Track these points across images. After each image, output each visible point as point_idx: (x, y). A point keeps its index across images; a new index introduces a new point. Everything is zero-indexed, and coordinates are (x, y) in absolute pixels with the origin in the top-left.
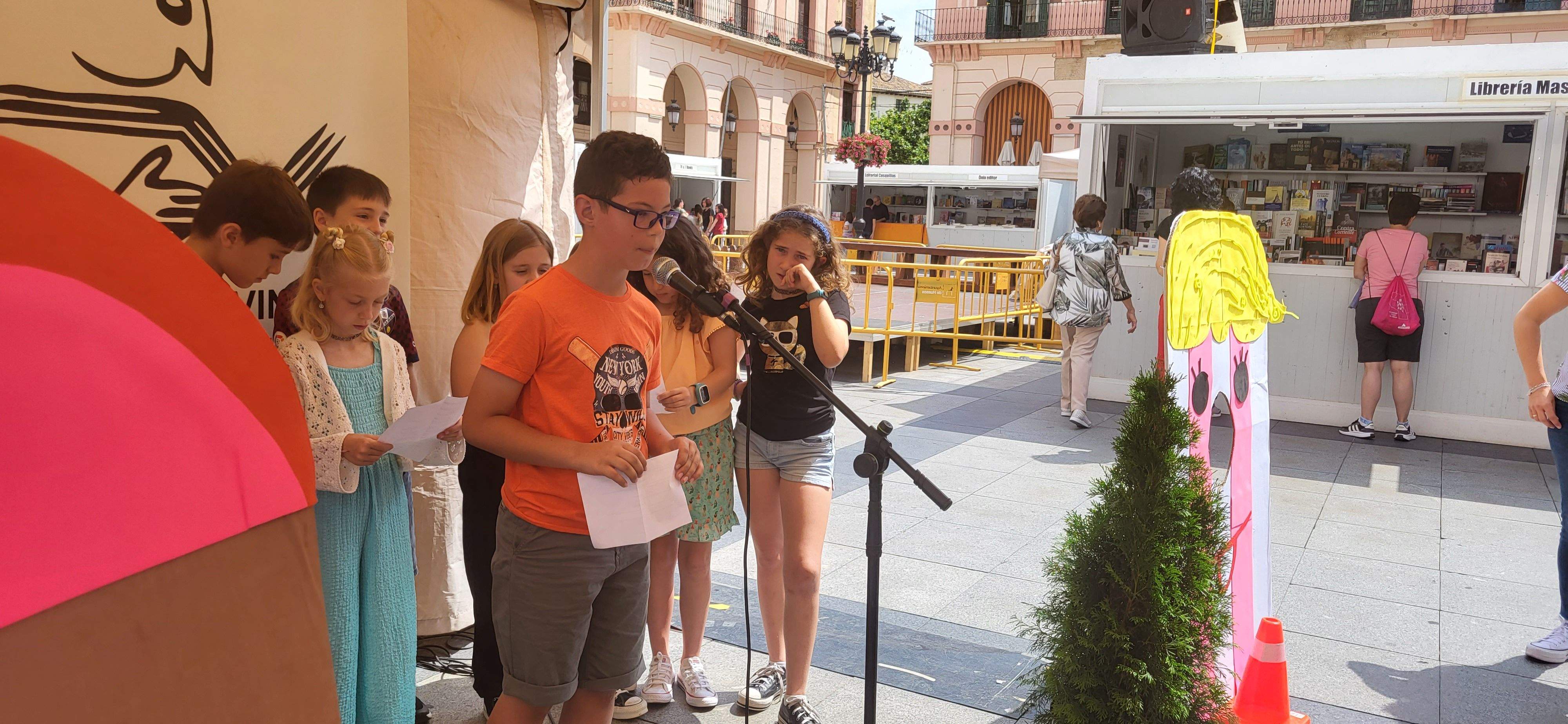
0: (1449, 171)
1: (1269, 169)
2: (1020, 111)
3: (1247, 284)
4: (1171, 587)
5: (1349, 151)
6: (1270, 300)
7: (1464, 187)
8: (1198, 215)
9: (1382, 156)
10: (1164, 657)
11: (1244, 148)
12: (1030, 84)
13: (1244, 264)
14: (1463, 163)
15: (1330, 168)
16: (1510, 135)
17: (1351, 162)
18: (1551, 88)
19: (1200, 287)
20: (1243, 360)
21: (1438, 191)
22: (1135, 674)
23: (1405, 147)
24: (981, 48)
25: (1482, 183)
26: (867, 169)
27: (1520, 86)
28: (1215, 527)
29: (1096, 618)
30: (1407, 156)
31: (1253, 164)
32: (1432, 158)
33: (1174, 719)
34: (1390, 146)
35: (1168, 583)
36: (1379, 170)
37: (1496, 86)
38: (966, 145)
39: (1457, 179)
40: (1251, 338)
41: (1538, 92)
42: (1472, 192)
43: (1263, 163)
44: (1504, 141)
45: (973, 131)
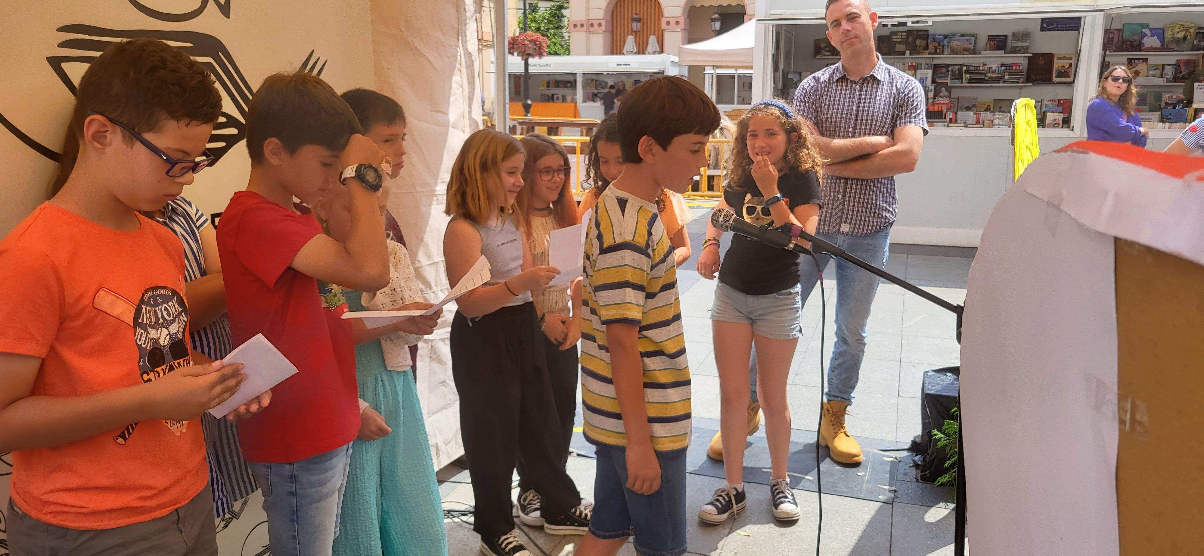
0: (1004, 53)
2: (638, 11)
5: (934, 40)
7: (1016, 65)
9: (959, 43)
14: (1014, 47)
15: (923, 54)
16: (1045, 25)
17: (936, 48)
21: (997, 68)
23: (973, 36)
25: (1026, 61)
26: (531, 61)
30: (975, 43)
32: (992, 44)
34: (963, 35)
36: (957, 54)
38: (599, 39)
39: (1010, 59)
42: (1021, 68)
44: (1041, 31)
45: (603, 28)
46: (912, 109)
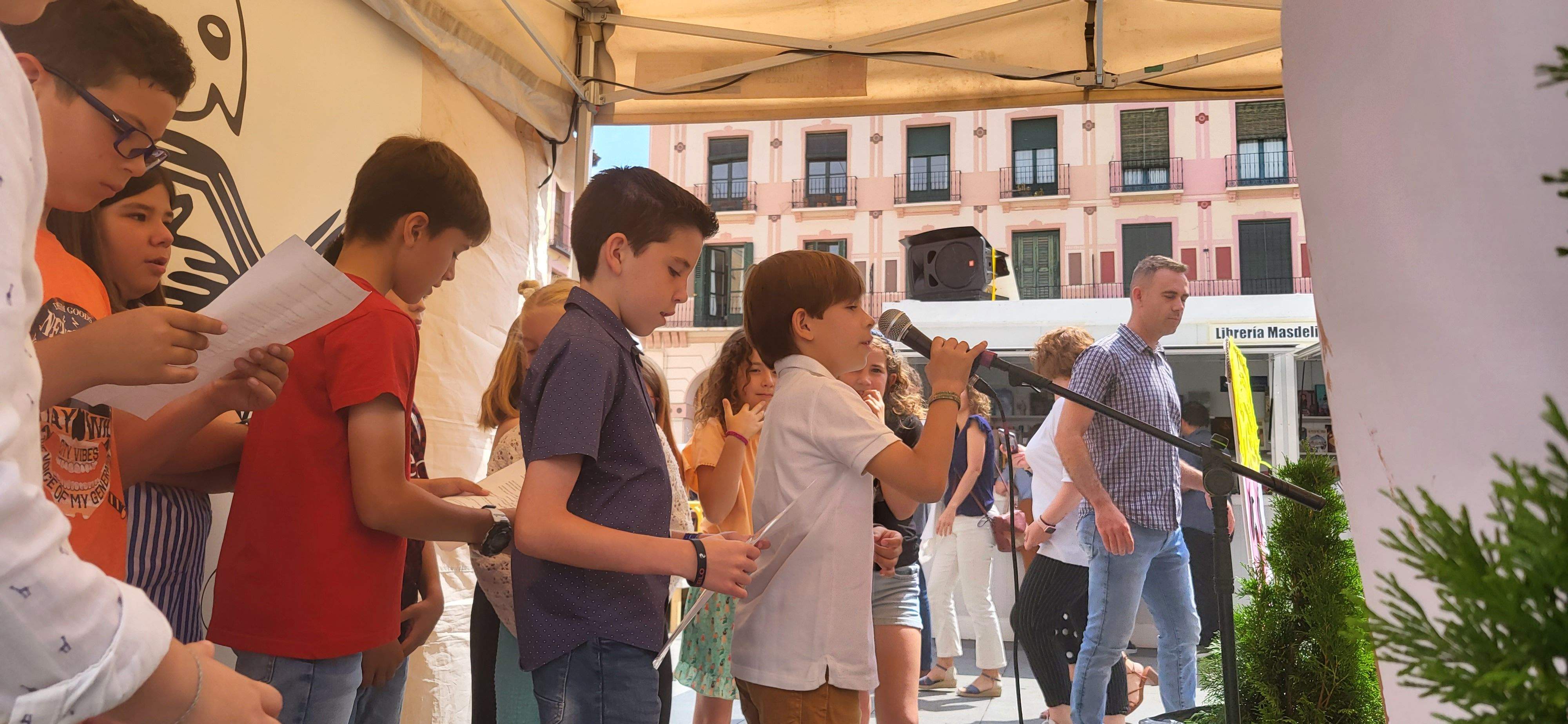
18: (1279, 333)
24: (690, 335)
27: (1254, 330)
37: (1236, 331)
41: (1269, 337)
45: (684, 414)
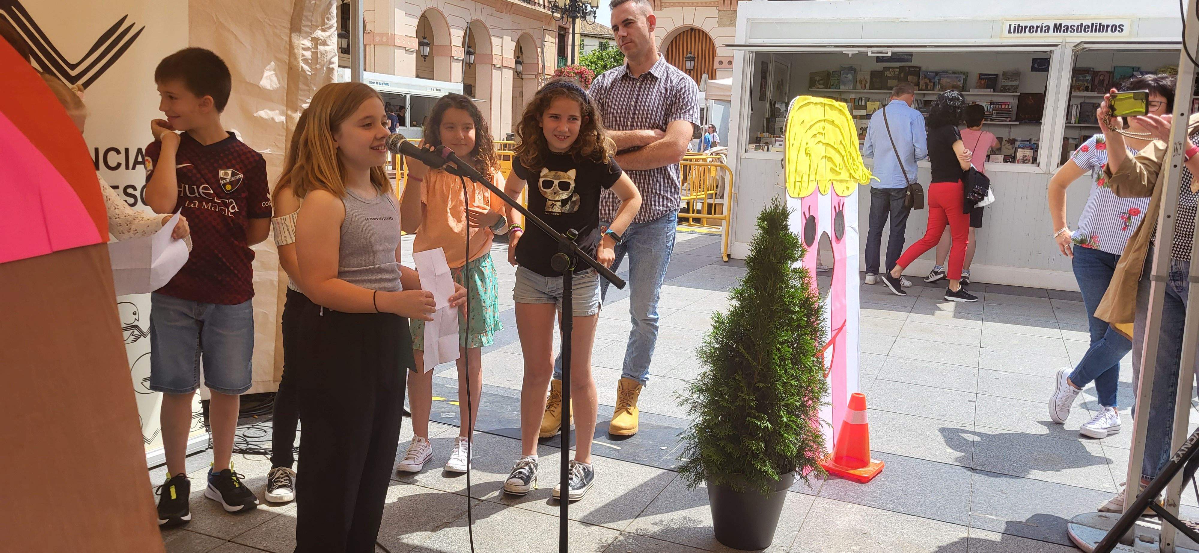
0: (994, 91)
1: (870, 89)
2: (693, 50)
3: (843, 153)
4: (785, 362)
5: (924, 75)
6: (860, 166)
7: (1004, 103)
8: (808, 99)
9: (948, 80)
10: (779, 412)
11: (852, 74)
12: (699, 30)
13: (841, 138)
14: (1003, 86)
16: (1036, 66)
17: (927, 85)
18: (1063, 29)
19: (809, 152)
20: (841, 209)
22: (759, 423)
23: (964, 74)
24: (663, 1)
25: (1016, 101)
27: (1042, 27)
28: (816, 320)
29: (732, 385)
30: (965, 80)
31: (859, 85)
32: (983, 82)
33: (786, 455)
34: (954, 73)
35: (783, 359)
37: (1026, 27)
39: (1000, 98)
40: (846, 193)
41: (1054, 32)
42: (1010, 107)
43: (865, 85)
44: (1032, 70)
46: (682, 105)
